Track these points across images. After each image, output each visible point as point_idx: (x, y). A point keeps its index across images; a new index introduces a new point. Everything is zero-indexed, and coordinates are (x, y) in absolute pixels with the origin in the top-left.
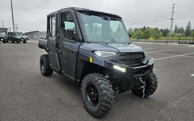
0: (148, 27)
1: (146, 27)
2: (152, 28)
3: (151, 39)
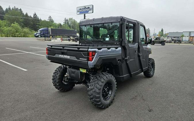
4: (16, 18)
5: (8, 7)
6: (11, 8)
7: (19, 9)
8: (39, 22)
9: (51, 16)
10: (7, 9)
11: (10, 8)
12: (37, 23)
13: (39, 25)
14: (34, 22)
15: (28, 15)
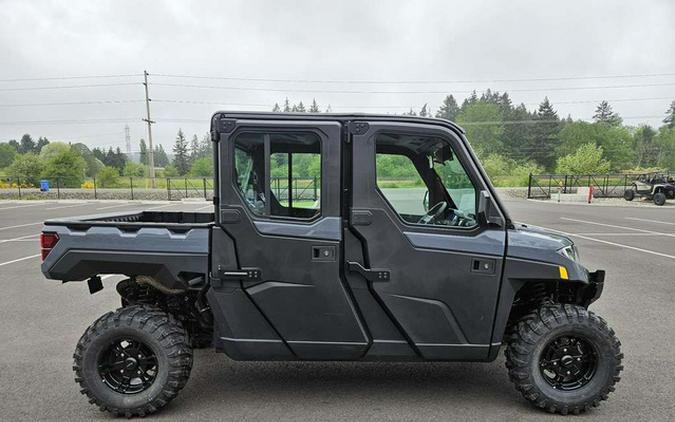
0: (41, 141)
1: (35, 139)
2: (60, 145)
3: (89, 185)
4: (483, 126)
5: (469, 96)
6: (479, 97)
7: (501, 94)
8: (556, 132)
9: (606, 100)
10: (466, 101)
11: (474, 98)
12: (550, 136)
13: (554, 141)
14: (539, 132)
15: (527, 111)
